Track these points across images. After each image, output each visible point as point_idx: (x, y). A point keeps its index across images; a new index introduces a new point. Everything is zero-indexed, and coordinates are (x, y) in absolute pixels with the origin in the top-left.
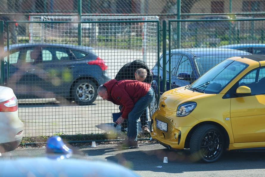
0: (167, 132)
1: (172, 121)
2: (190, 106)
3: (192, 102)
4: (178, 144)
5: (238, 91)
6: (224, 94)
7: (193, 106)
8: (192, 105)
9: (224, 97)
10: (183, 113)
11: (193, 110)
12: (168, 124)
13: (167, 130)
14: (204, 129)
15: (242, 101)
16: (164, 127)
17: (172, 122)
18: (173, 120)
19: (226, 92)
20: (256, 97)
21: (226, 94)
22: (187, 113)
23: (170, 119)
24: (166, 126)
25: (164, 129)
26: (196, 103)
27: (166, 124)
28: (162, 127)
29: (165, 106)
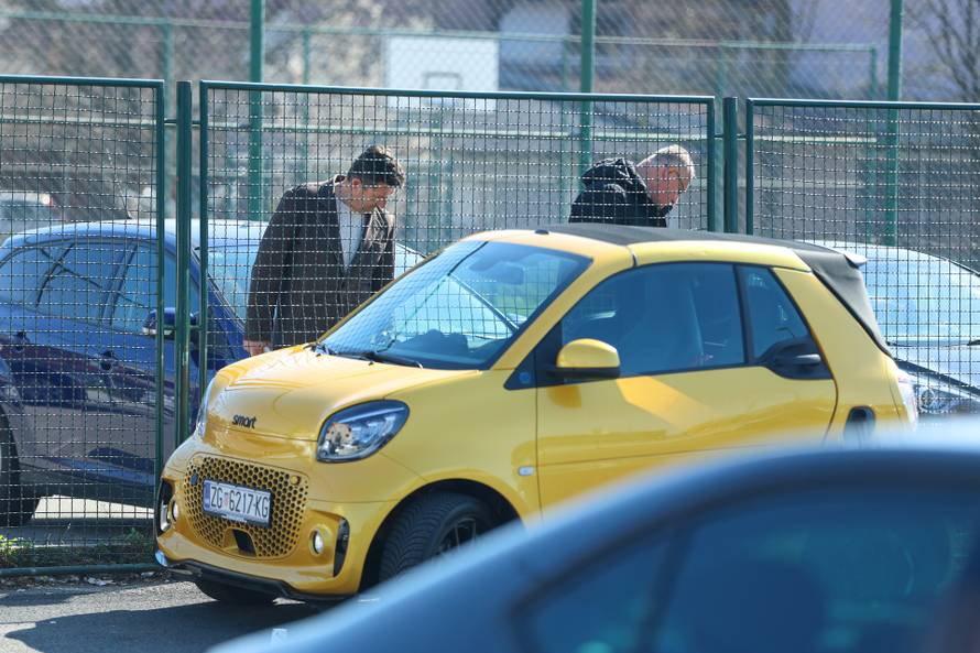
0: (270, 526)
1: (295, 480)
2: (381, 418)
3: (388, 401)
4: (335, 574)
5: (565, 360)
6: (511, 372)
7: (390, 419)
8: (388, 414)
9: (513, 384)
10: (347, 449)
11: (390, 437)
12: (273, 496)
13: (271, 518)
14: (442, 513)
15: (573, 401)
16: (253, 508)
17: (298, 483)
18: (299, 478)
19: (516, 365)
20: (617, 388)
21: (518, 370)
22: (368, 450)
23: (286, 472)
24: (267, 504)
25: (252, 514)
26: (407, 406)
27: (268, 495)
28: (240, 507)
29: (254, 420)
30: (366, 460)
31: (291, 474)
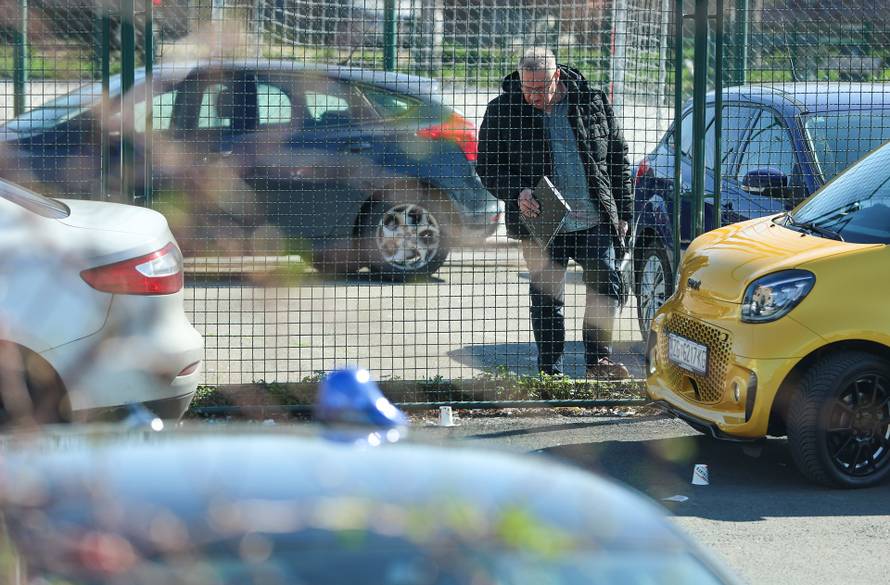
0: (707, 375)
1: (723, 337)
2: (792, 285)
3: (798, 271)
4: (747, 421)
7: (801, 286)
8: (799, 282)
10: (766, 312)
11: (801, 299)
12: (709, 349)
13: (707, 369)
14: (840, 370)
16: (696, 360)
17: (725, 340)
18: (727, 335)
22: (781, 312)
23: (719, 330)
24: (705, 357)
25: (696, 365)
26: (813, 274)
27: (705, 349)
28: (689, 358)
29: (700, 283)
30: (779, 321)
31: (722, 331)
